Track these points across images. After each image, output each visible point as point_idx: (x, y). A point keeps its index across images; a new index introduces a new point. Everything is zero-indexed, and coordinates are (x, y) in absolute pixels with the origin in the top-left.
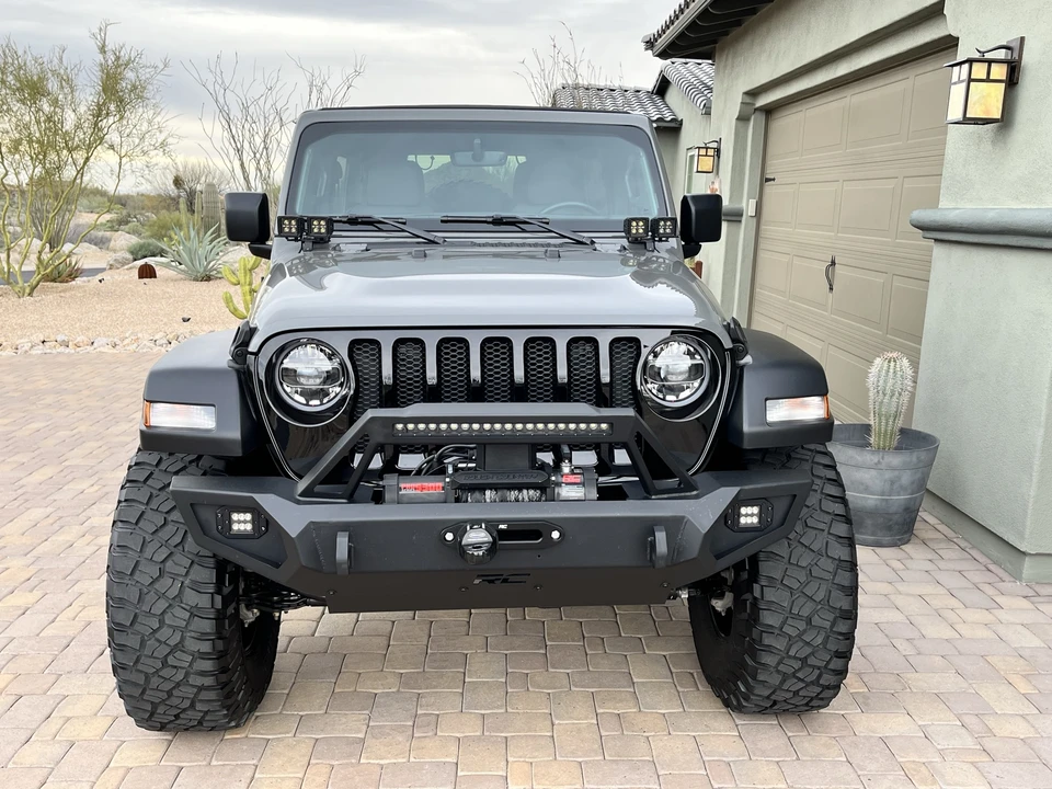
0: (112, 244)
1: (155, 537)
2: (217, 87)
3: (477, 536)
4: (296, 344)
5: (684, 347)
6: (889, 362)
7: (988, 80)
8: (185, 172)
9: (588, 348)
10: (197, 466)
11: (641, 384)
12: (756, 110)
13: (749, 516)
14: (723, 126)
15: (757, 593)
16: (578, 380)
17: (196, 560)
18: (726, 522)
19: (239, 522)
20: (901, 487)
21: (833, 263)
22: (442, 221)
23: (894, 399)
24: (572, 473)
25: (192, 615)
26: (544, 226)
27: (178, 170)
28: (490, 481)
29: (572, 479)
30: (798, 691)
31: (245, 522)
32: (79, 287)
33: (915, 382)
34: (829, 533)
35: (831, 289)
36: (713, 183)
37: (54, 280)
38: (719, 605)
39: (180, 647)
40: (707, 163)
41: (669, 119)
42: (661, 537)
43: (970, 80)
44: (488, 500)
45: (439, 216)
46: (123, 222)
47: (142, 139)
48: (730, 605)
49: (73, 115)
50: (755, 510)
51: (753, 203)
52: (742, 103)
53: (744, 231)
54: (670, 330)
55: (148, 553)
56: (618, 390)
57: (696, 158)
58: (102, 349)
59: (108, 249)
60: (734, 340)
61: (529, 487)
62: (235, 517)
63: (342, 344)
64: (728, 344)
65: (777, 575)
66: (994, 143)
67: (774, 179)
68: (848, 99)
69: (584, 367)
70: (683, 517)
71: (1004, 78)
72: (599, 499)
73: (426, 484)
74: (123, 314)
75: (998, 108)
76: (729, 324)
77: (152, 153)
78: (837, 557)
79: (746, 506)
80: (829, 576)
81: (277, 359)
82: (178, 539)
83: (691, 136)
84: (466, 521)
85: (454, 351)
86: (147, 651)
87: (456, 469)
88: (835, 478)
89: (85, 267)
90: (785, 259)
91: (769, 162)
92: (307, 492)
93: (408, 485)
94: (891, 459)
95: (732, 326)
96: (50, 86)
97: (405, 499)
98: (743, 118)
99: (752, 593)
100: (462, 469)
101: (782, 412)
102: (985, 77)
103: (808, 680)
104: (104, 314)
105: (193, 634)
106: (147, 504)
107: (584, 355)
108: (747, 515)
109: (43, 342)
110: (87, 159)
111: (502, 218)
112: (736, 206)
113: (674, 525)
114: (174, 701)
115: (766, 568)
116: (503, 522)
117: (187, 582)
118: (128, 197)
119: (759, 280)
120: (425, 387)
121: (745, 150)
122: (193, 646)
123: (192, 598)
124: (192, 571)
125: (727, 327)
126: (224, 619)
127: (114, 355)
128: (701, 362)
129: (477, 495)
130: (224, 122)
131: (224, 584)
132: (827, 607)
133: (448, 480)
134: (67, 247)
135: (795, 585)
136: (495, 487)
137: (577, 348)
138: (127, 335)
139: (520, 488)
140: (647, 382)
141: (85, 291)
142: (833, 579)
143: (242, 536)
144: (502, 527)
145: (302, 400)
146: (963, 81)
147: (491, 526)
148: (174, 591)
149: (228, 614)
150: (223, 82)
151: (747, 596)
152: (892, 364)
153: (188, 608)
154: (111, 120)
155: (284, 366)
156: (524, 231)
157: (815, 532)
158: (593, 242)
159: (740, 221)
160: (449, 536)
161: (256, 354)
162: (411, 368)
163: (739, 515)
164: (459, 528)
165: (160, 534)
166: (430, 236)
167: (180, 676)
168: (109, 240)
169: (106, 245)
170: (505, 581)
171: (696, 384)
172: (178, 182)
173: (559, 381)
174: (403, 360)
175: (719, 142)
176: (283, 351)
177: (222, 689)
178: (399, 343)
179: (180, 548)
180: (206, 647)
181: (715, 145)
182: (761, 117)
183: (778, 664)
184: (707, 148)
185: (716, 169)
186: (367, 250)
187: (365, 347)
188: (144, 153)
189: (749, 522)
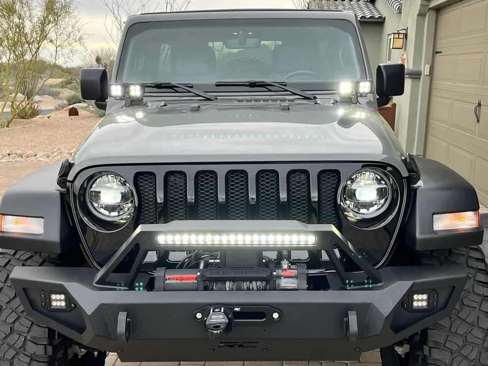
0: (61, 95)
1: (8, 306)
2: (114, 5)
3: (218, 318)
4: (101, 174)
5: (372, 175)
8: (102, 54)
9: (303, 177)
10: (40, 255)
11: (341, 201)
12: (429, 9)
13: (420, 301)
14: (410, 21)
15: (426, 352)
16: (295, 200)
17: (35, 322)
18: (403, 305)
19: (56, 300)
21: (480, 105)
22: (217, 85)
24: (289, 268)
25: (32, 359)
26: (283, 87)
27: (98, 53)
28: (228, 275)
29: (290, 273)
31: (60, 300)
32: (35, 121)
34: (480, 310)
35: (478, 121)
36: (403, 55)
37: (23, 118)
38: (400, 350)
40: (399, 43)
41: (377, 17)
42: (353, 318)
44: (227, 289)
45: (214, 82)
46: (68, 83)
47: (69, 36)
48: (407, 351)
49: (29, 23)
50: (425, 297)
51: (427, 67)
52: (421, 5)
53: (423, 83)
54: (362, 164)
55: (3, 316)
56: (324, 207)
57: (392, 40)
58: (40, 159)
59: (58, 98)
60: (409, 171)
61: (257, 279)
62: (54, 297)
64: (405, 173)
65: (441, 340)
67: (441, 52)
69: (299, 190)
70: (370, 304)
72: (308, 289)
73: (185, 276)
74: (56, 137)
76: (406, 159)
77: (74, 44)
78: (485, 327)
79: (418, 294)
80: (479, 342)
81: (87, 185)
82: (23, 308)
83: (390, 27)
84: (211, 305)
85: (208, 179)
87: (207, 265)
88: (484, 268)
89: (43, 109)
90: (448, 102)
91: (438, 42)
92: (102, 281)
93: (172, 276)
95: (408, 160)
96: (17, 7)
97: (169, 287)
98: (421, 15)
99: (423, 351)
100: (211, 263)
101: (444, 223)
104: (46, 137)
106: (5, 282)
107: (300, 182)
108: (418, 300)
109: (9, 154)
110: (38, 48)
111: (255, 83)
112: (417, 69)
113: (363, 310)
115: (433, 336)
116: (237, 305)
117: (29, 337)
118: (72, 69)
119: (431, 115)
120: (186, 205)
121: (423, 33)
123: (31, 348)
124: (32, 329)
125: (405, 161)
126: (55, 361)
127: (47, 162)
128: (385, 186)
129: (220, 285)
130: (118, 25)
131: (54, 338)
132: (478, 364)
133: (199, 274)
134: (37, 98)
135: (455, 348)
136: (233, 280)
137: (295, 177)
138: (55, 150)
139: (251, 280)
140: (345, 200)
141: (37, 124)
142: (483, 344)
143: (59, 310)
144: (237, 309)
145: (106, 213)
147: (228, 308)
148: (20, 343)
149: (58, 357)
150: (117, 3)
151: (419, 353)
153: (29, 355)
154: (51, 25)
155: (92, 190)
156: (270, 91)
157: (469, 309)
158: (315, 98)
159: (420, 78)
160: (199, 316)
161: (72, 182)
162: (177, 192)
163: (413, 300)
164: (205, 309)
165: (11, 304)
166: (208, 95)
168: (59, 93)
169: (58, 97)
170: (241, 346)
171: (382, 201)
172: (98, 60)
173: (282, 200)
174: (172, 186)
175: (407, 30)
176: (92, 179)
178: (168, 174)
181: (404, 32)
182: (433, 14)
184: (399, 34)
185: (404, 47)
186: (165, 105)
187: (146, 177)
188: (70, 44)
189: (420, 305)
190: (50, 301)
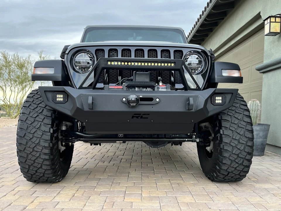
1: (34, 111)
6: (253, 101)
7: (275, 22)
9: (167, 53)
17: (46, 117)
18: (211, 102)
19: (59, 98)
20: (260, 136)
23: (256, 112)
24: (162, 85)
25: (43, 134)
28: (137, 85)
30: (236, 168)
31: (61, 98)
33: (261, 109)
34: (243, 114)
38: (208, 149)
39: (38, 144)
43: (270, 22)
44: (136, 90)
48: (212, 148)
50: (221, 98)
55: (31, 115)
61: (149, 87)
62: (58, 96)
63: (93, 50)
64: (209, 54)
65: (228, 126)
66: (278, 41)
68: (234, 52)
70: (198, 96)
71: (280, 21)
75: (279, 30)
78: (246, 121)
79: (218, 96)
82: (41, 111)
86: (28, 146)
94: (256, 128)
99: (220, 133)
102: (275, 21)
103: (239, 163)
105: (43, 140)
106: (32, 102)
107: (166, 55)
108: (218, 100)
113: (195, 98)
114: (36, 165)
117: (42, 124)
122: (42, 143)
124: (44, 120)
128: (201, 60)
129: (133, 89)
132: (244, 137)
135: (234, 129)
136: (139, 87)
137: (164, 53)
139: (146, 88)
142: (246, 128)
143: (60, 102)
144: (141, 96)
146: (268, 23)
148: (38, 126)
151: (218, 135)
152: (254, 102)
153: (42, 132)
157: (239, 114)
160: (124, 99)
161: (68, 54)
163: (215, 99)
164: (127, 96)
167: (38, 155)
176: (75, 54)
177: (51, 161)
178: (110, 50)
179: (41, 114)
180: (47, 145)
183: (229, 157)
187: (100, 50)
189: (219, 102)
190: (56, 98)
